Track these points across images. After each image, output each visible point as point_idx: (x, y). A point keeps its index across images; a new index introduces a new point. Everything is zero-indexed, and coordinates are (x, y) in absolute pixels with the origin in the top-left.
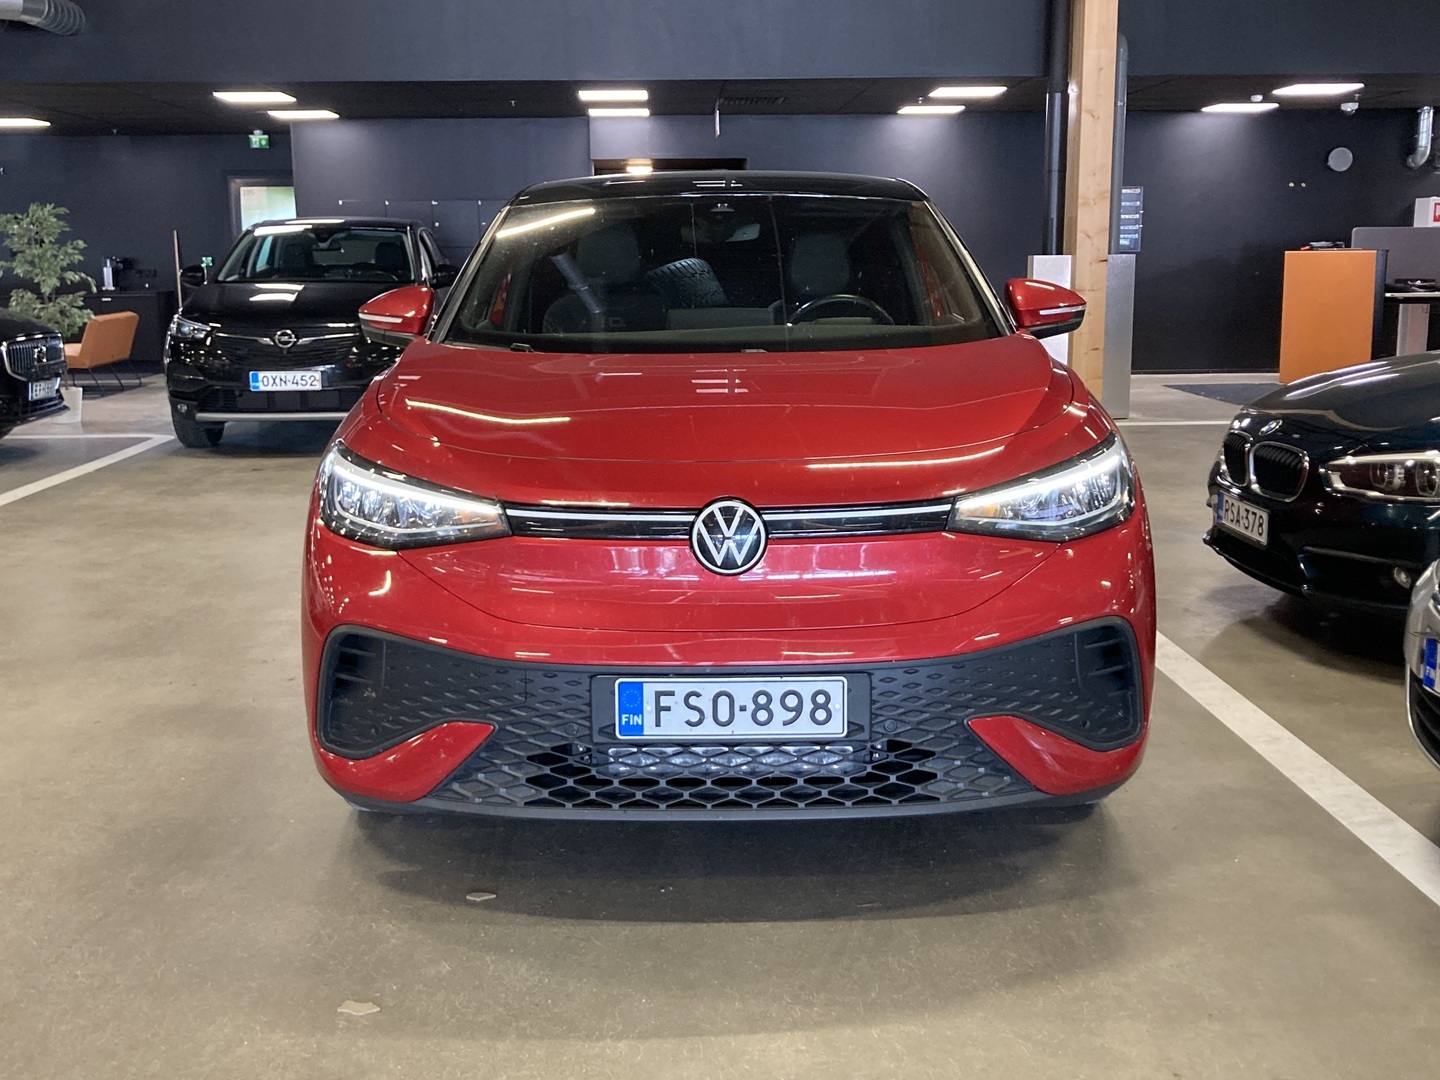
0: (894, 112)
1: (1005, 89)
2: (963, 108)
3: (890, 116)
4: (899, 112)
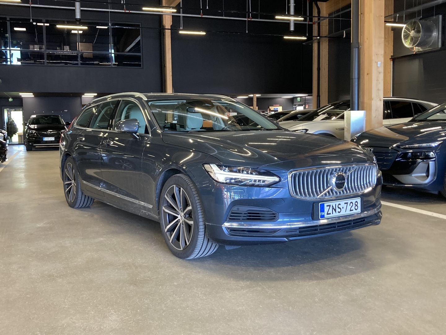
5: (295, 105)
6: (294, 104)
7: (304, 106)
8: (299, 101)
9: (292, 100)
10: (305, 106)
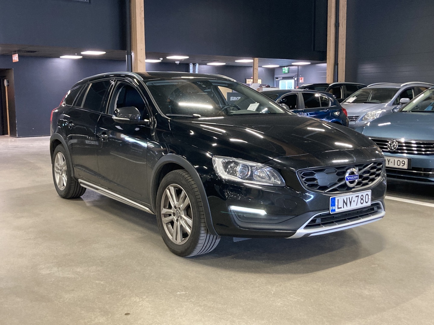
0: (59, 57)
1: (105, 53)
2: (82, 57)
3: (57, 58)
4: (60, 57)
5: (277, 78)
6: (276, 76)
7: (296, 79)
8: (287, 72)
9: (272, 72)
10: (298, 80)
